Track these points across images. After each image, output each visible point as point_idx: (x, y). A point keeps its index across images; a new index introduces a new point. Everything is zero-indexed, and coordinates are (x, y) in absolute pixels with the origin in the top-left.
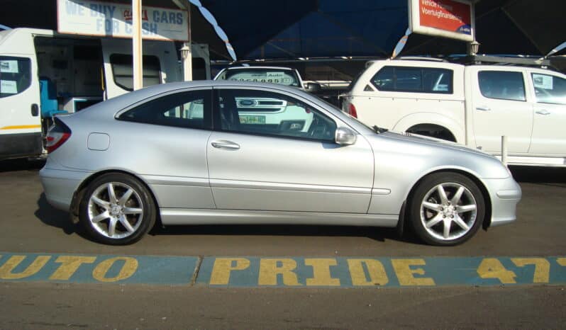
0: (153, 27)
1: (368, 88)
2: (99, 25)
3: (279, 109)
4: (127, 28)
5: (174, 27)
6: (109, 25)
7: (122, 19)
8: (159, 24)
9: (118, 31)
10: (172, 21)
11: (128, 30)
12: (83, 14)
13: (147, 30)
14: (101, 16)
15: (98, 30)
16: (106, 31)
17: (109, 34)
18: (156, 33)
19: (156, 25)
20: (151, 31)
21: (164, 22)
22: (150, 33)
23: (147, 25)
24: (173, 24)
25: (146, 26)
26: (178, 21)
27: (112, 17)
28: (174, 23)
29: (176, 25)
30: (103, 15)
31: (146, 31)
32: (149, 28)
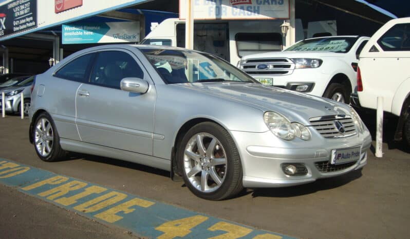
0: (256, 9)
1: (374, 49)
2: (210, 11)
3: (287, 72)
4: (233, 11)
5: (275, 7)
6: (219, 11)
7: (229, 5)
8: (261, 6)
9: (226, 14)
10: (274, 3)
11: (235, 13)
12: (198, 4)
13: (251, 11)
14: (213, 4)
15: (210, 14)
16: (216, 15)
17: (218, 17)
18: (258, 13)
19: (258, 7)
20: (255, 12)
21: (266, 4)
22: (253, 13)
23: (251, 7)
24: (274, 5)
25: (249, 9)
26: (279, 2)
27: (221, 4)
28: (276, 4)
29: (278, 5)
30: (214, 3)
31: (249, 13)
32: (253, 10)
